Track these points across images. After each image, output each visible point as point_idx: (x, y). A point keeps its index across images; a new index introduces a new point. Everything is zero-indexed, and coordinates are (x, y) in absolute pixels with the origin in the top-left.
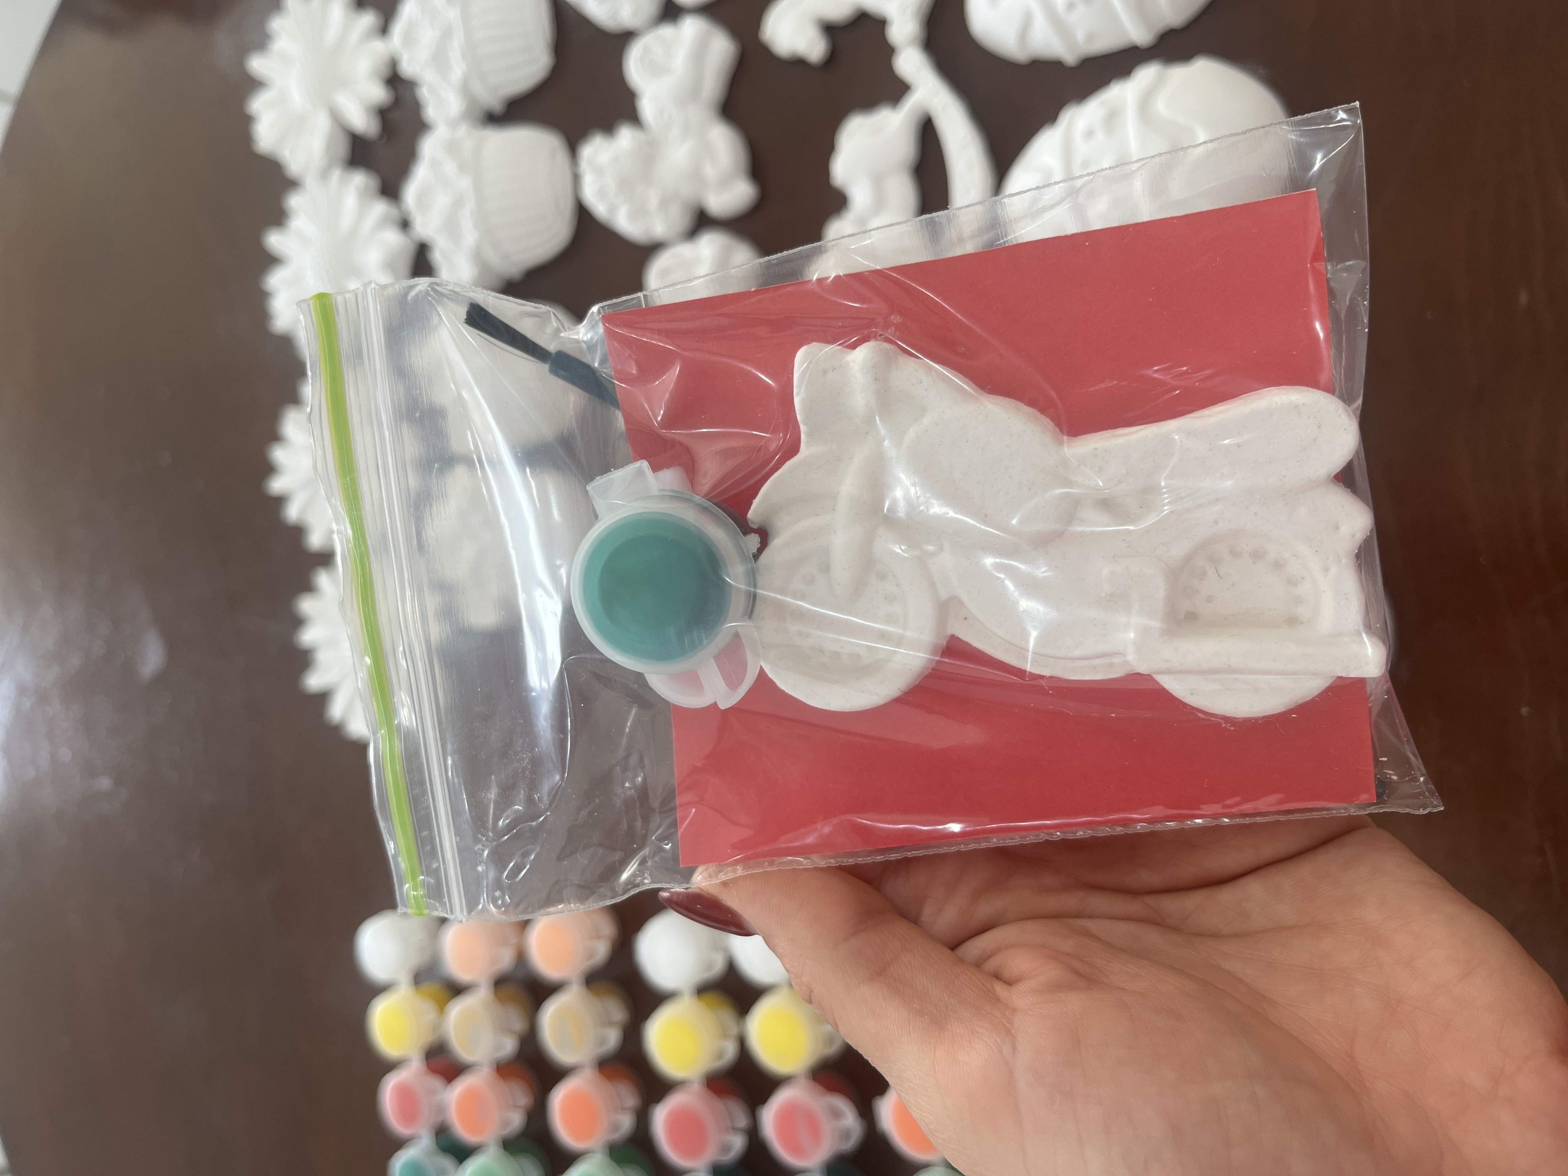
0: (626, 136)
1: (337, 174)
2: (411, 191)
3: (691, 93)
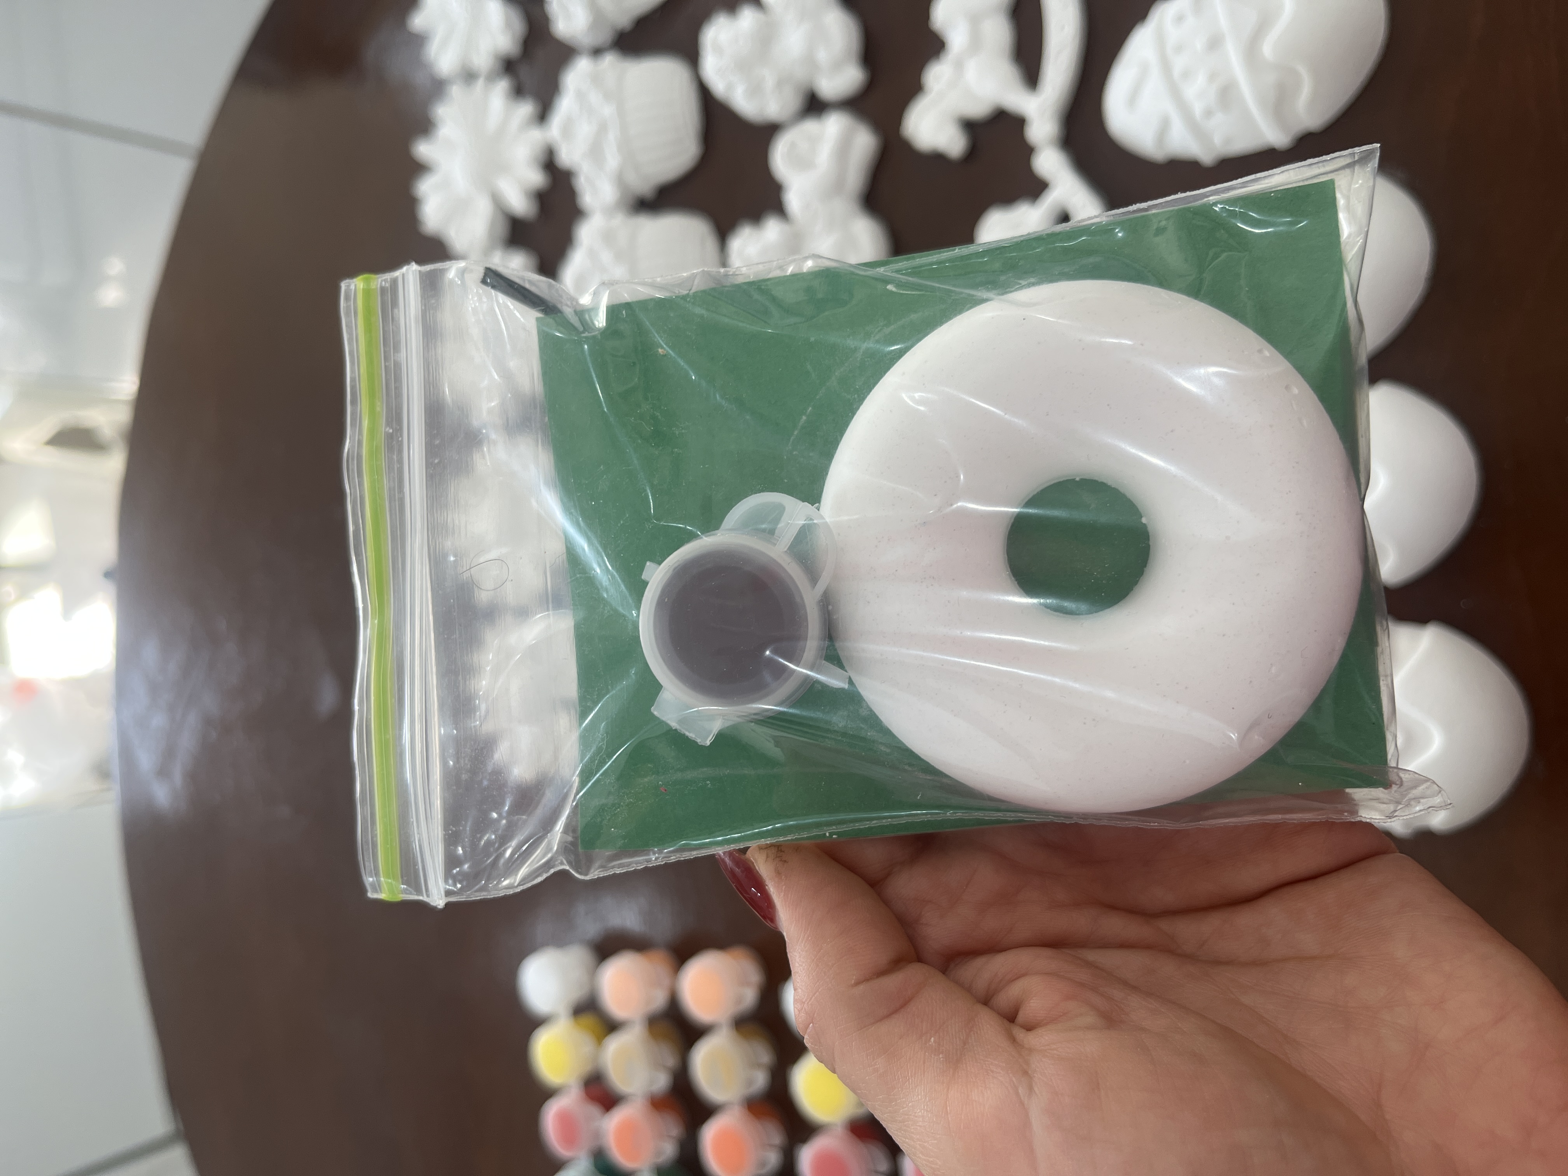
0: (772, 227)
1: (498, 254)
2: (569, 271)
3: (837, 186)
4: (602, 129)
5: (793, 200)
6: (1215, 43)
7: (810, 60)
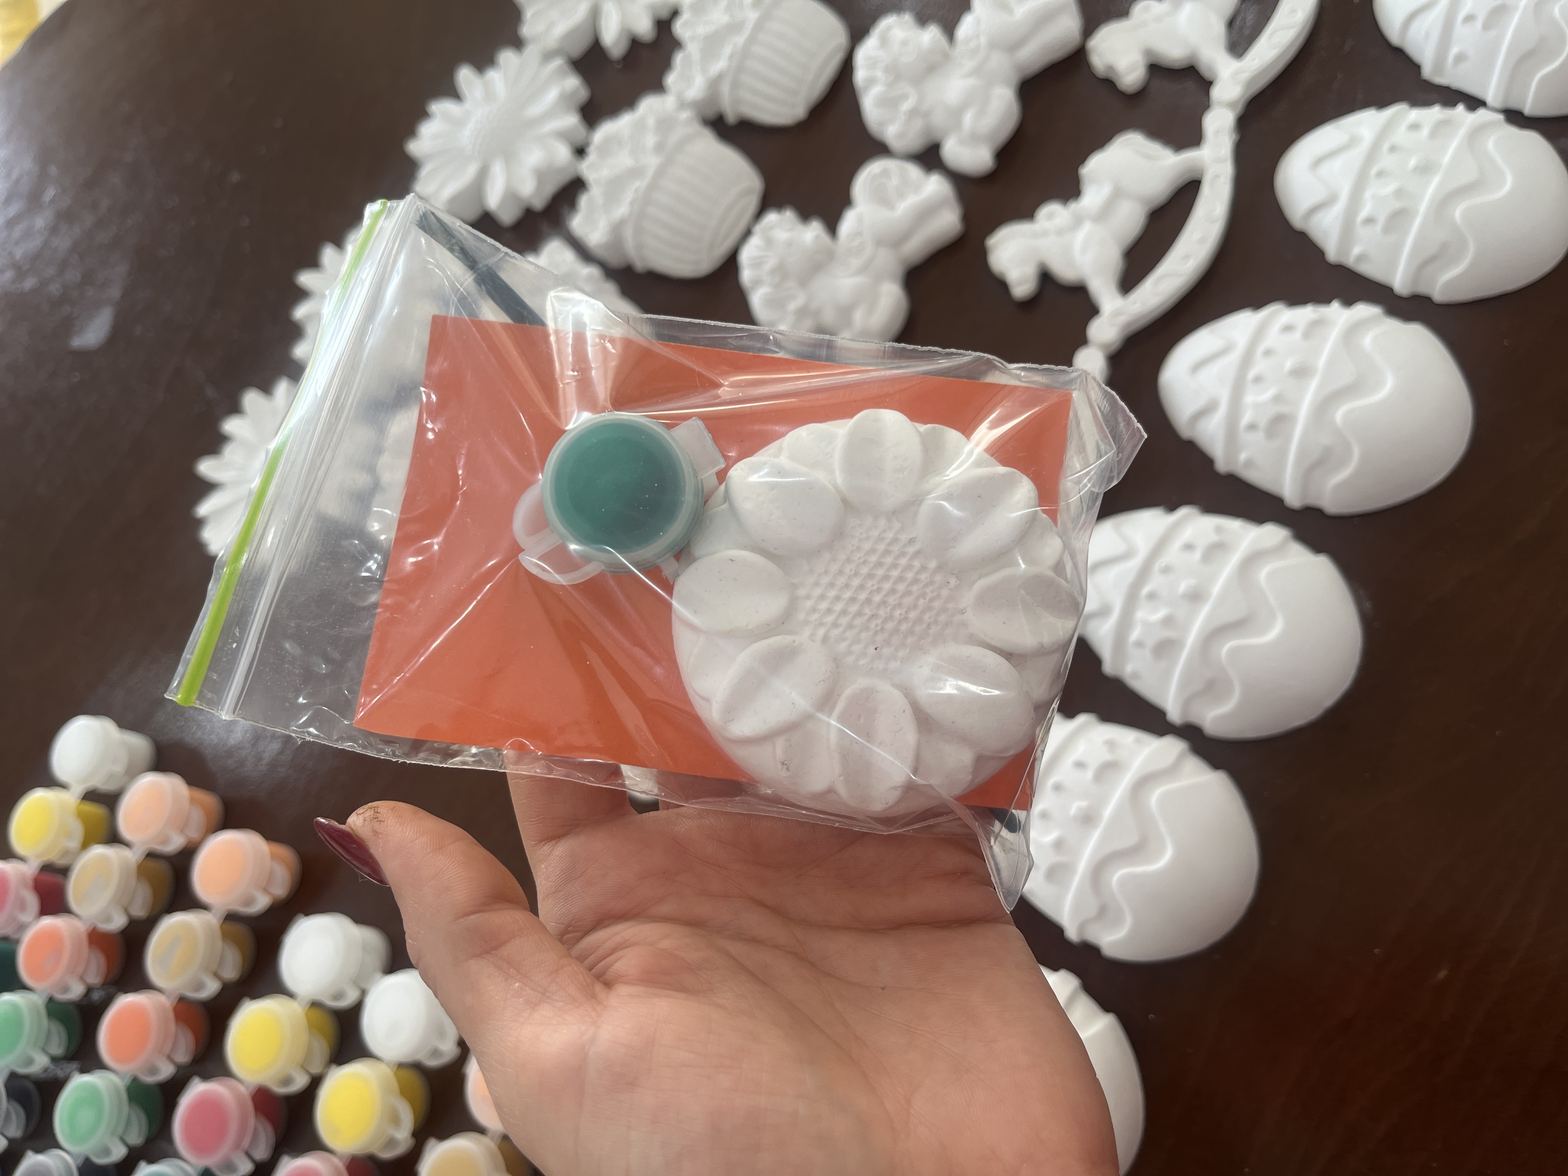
0: (814, 231)
1: (558, 62)
2: (607, 129)
5: (849, 222)
6: (1301, 372)
7: (957, 114)
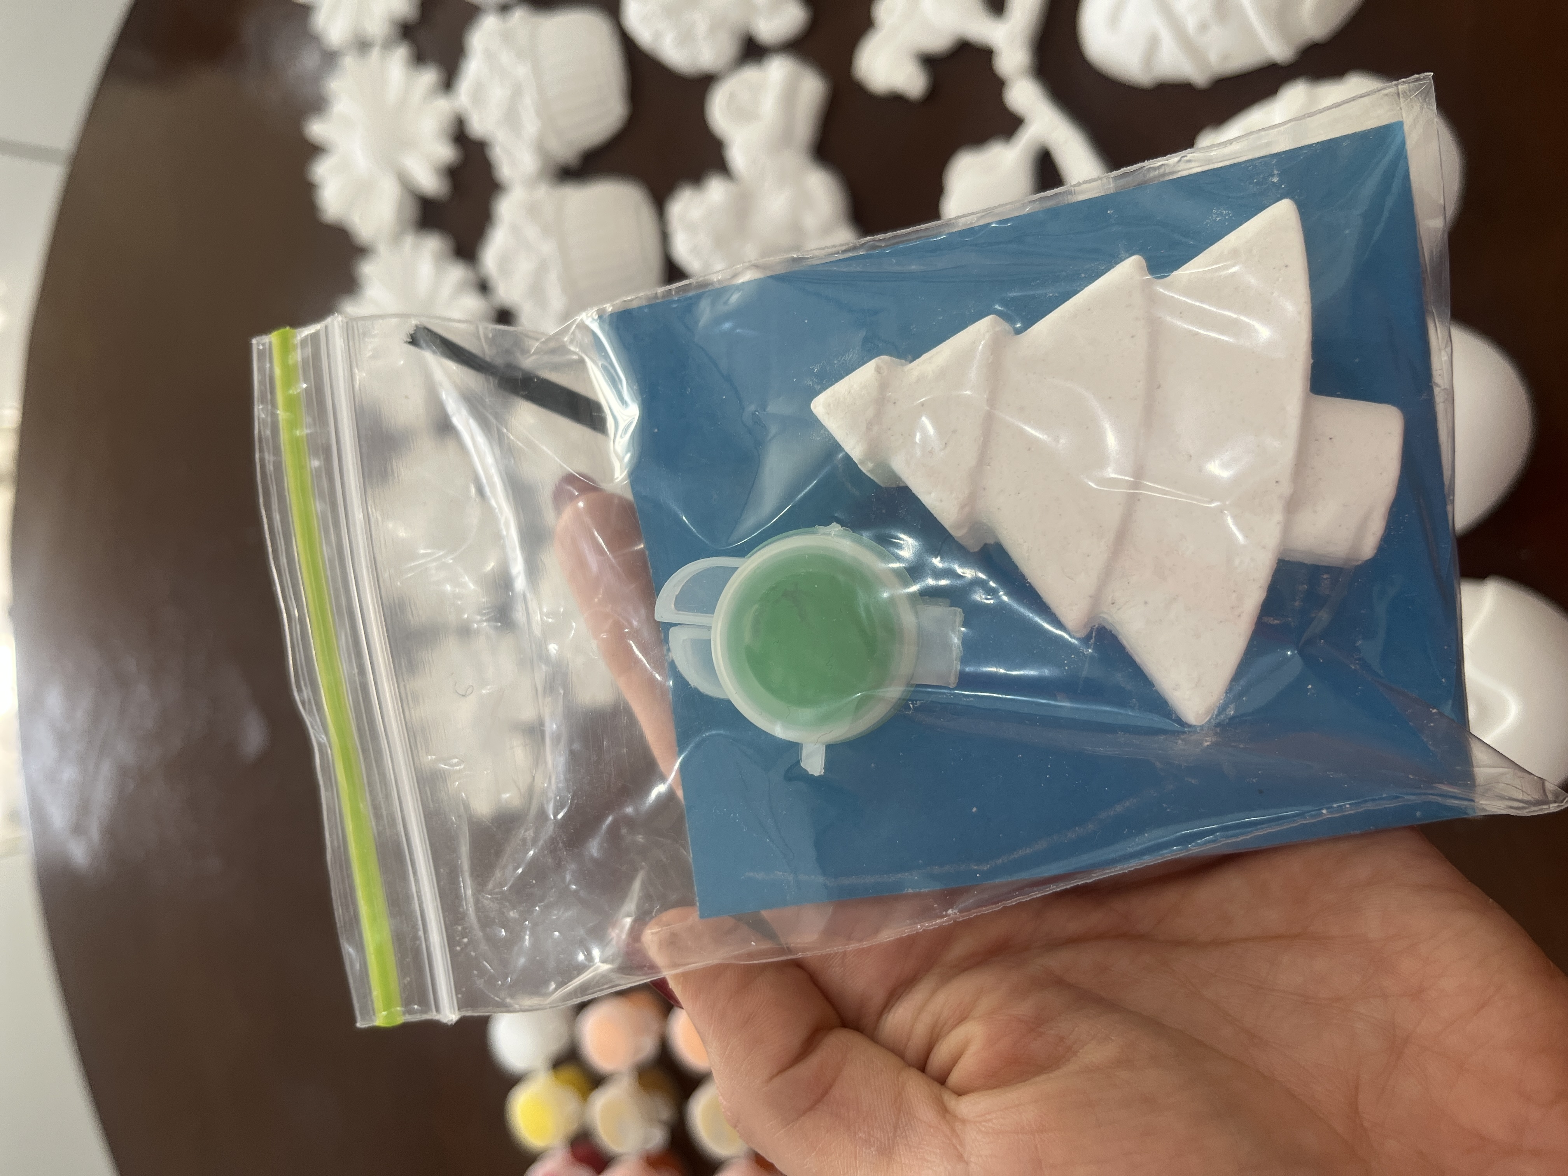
0: (715, 188)
2: (490, 254)
3: (784, 139)
4: (517, 92)
5: (737, 155)
7: (745, 1)
